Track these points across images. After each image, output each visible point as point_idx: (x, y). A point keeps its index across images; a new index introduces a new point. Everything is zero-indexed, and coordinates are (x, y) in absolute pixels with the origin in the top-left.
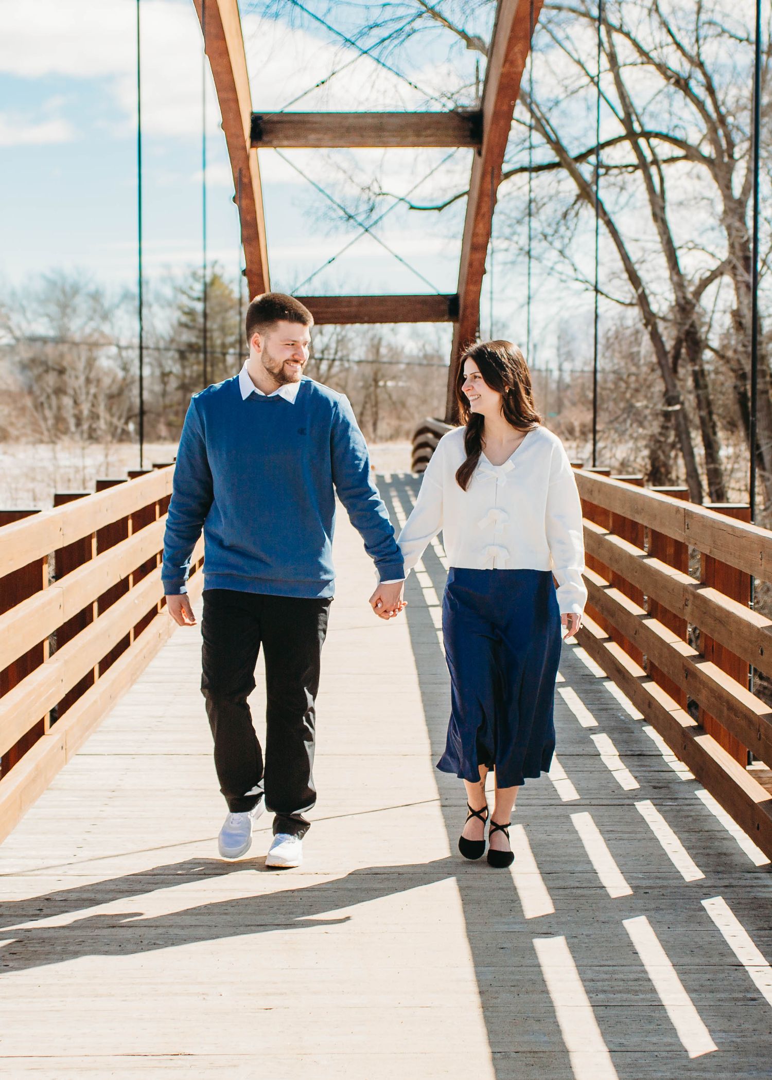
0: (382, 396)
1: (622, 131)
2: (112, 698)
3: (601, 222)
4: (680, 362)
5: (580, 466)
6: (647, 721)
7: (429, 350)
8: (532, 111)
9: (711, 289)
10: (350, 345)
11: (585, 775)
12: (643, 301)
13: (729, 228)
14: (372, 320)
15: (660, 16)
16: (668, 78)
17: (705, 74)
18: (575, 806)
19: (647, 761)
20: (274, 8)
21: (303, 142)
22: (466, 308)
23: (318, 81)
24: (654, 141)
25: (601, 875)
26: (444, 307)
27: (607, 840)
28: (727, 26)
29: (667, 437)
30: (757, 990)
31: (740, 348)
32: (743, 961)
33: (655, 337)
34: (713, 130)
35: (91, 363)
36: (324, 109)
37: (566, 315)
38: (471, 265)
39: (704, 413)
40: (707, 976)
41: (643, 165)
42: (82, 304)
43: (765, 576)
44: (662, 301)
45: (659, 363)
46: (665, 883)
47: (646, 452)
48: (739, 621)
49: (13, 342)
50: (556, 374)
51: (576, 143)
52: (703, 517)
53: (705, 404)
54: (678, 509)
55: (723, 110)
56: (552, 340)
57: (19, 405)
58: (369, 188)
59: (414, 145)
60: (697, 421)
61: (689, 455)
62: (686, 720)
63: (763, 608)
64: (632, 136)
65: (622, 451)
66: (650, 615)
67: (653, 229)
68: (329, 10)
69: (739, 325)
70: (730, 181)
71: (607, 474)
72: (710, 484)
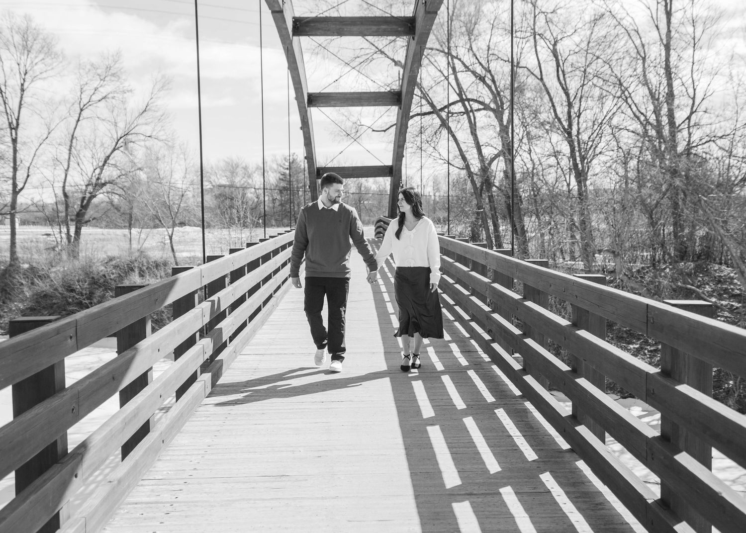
0: (363, 207)
1: (458, 99)
2: (254, 331)
3: (450, 135)
4: (483, 192)
5: (443, 235)
6: (471, 337)
7: (381, 188)
8: (421, 91)
9: (495, 162)
10: (349, 187)
11: (447, 360)
12: (467, 167)
13: (502, 137)
14: (358, 177)
15: (473, 52)
16: (476, 77)
17: (491, 75)
18: (443, 373)
19: (472, 354)
20: (316, 50)
21: (329, 105)
22: (396, 171)
23: (334, 80)
24: (471, 103)
25: (454, 400)
26: (387, 171)
27: (455, 386)
28: (500, 56)
29: (478, 222)
30: (518, 446)
31: (507, 186)
32: (512, 434)
33: (473, 182)
34: (495, 97)
35: (244, 195)
36: (337, 91)
37: (436, 173)
38: (397, 153)
39: (492, 212)
40: (498, 441)
41: (467, 112)
42: (240, 171)
43: (518, 278)
44: (475, 167)
45: (475, 192)
46: (480, 403)
47: (470, 229)
48: (508, 297)
49: (212, 187)
50: (433, 197)
51: (440, 104)
52: (493, 254)
53: (493, 209)
54: (483, 251)
55: (499, 89)
56: (431, 183)
57: (215, 213)
58: (356, 123)
59: (374, 105)
60: (490, 216)
61: (487, 230)
62: (487, 337)
63: (518, 291)
64: (462, 100)
65: (460, 228)
66: (472, 295)
67: (471, 138)
68: (339, 51)
69: (506, 176)
70: (502, 118)
71: (454, 238)
72: (496, 241)
